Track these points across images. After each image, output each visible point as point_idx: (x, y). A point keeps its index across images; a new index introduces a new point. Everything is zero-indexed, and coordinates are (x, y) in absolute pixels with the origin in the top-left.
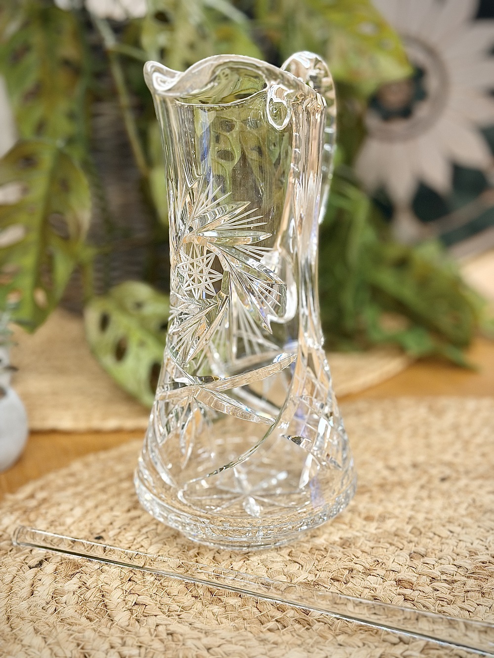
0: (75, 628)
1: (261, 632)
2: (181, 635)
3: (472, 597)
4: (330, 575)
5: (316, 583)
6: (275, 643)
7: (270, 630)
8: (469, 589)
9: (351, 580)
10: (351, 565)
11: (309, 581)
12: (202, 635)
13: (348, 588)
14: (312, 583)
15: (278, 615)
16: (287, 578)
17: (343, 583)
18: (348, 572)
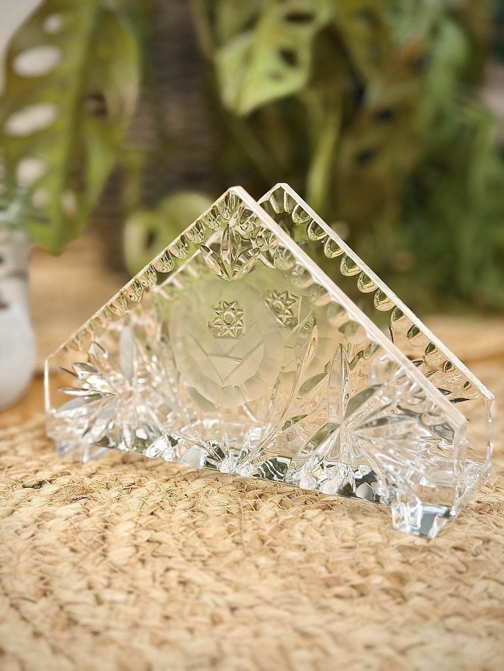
0: (47, 558)
1: (324, 597)
2: (199, 586)
4: (453, 544)
5: (425, 549)
6: (341, 614)
7: (338, 596)
9: (484, 552)
10: (489, 534)
11: (416, 545)
12: (229, 590)
13: (476, 561)
14: (421, 549)
15: (357, 580)
16: (383, 538)
17: (470, 554)
18: (481, 542)
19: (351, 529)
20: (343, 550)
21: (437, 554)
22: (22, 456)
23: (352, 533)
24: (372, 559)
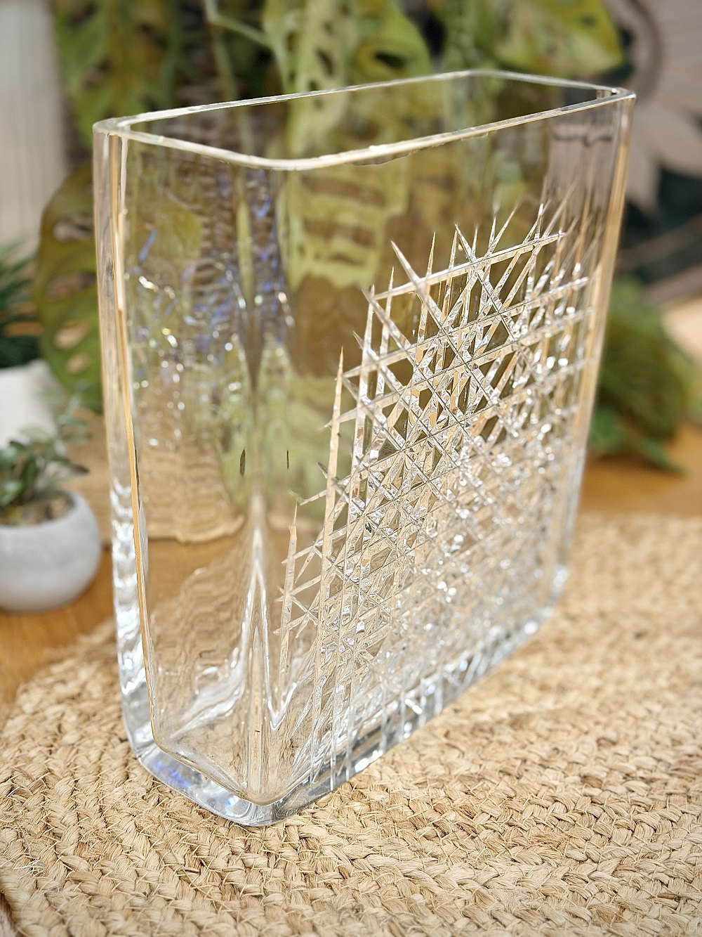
1: (417, 839)
2: (318, 840)
3: (676, 801)
4: (498, 766)
5: (480, 777)
7: (427, 837)
8: (672, 791)
9: (525, 774)
10: (523, 753)
11: (472, 774)
12: (344, 842)
13: (521, 785)
14: (476, 777)
15: (436, 818)
16: (445, 769)
17: (515, 778)
18: (520, 762)
19: (417, 764)
20: (416, 787)
21: (489, 781)
22: (97, 700)
23: (419, 767)
24: (442, 793)
